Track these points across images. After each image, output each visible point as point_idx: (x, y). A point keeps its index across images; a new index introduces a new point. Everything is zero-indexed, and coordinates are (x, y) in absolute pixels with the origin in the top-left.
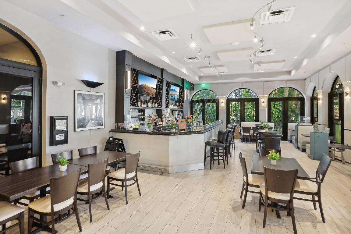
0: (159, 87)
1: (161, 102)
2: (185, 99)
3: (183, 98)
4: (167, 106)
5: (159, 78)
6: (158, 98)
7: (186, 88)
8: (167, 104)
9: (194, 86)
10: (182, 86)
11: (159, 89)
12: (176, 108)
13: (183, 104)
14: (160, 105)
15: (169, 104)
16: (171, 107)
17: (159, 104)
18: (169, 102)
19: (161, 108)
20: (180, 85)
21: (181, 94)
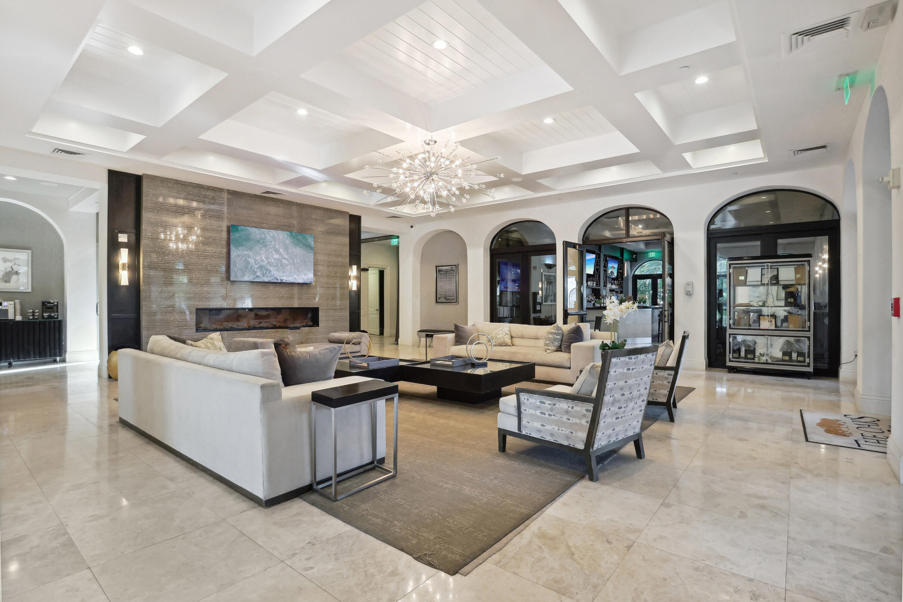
0: (597, 263)
1: (599, 280)
2: (626, 275)
3: (622, 274)
4: (605, 286)
5: (597, 253)
6: (596, 276)
7: (627, 260)
8: (605, 283)
9: (637, 255)
10: (621, 258)
11: (596, 265)
12: (614, 287)
13: (622, 282)
14: (598, 284)
15: (606, 282)
16: (609, 286)
17: (597, 282)
18: (606, 280)
19: (599, 288)
20: (618, 258)
21: (620, 269)
